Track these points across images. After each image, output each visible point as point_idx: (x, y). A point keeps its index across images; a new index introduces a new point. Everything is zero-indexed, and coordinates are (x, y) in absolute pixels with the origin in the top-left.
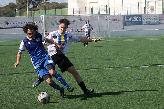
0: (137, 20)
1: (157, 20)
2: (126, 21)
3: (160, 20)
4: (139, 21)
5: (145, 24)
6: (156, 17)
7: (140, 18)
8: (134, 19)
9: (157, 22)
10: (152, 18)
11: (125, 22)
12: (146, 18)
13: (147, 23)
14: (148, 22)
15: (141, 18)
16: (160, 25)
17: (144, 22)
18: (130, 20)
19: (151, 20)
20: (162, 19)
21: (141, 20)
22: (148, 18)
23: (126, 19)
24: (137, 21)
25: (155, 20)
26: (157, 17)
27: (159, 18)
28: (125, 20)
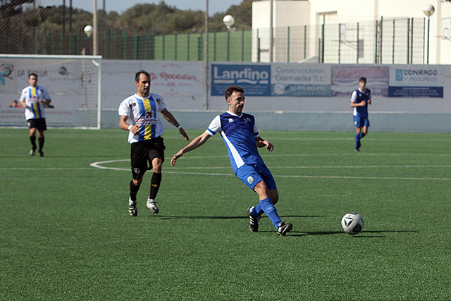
0: (256, 79)
1: (321, 83)
2: (216, 82)
3: (332, 84)
4: (261, 82)
5: (282, 92)
6: (320, 71)
7: (264, 75)
8: (246, 76)
9: (323, 88)
10: (308, 76)
11: (213, 83)
12: (286, 75)
13: (289, 91)
14: (292, 89)
15: (270, 74)
16: (334, 98)
17: (279, 88)
18: (230, 79)
19: (303, 83)
20: (340, 82)
21: (269, 82)
22: (293, 75)
23: (216, 76)
24: (254, 82)
25: (317, 83)
26: (323, 74)
27: (330, 76)
28: (213, 79)
